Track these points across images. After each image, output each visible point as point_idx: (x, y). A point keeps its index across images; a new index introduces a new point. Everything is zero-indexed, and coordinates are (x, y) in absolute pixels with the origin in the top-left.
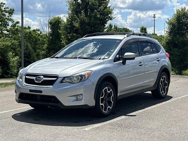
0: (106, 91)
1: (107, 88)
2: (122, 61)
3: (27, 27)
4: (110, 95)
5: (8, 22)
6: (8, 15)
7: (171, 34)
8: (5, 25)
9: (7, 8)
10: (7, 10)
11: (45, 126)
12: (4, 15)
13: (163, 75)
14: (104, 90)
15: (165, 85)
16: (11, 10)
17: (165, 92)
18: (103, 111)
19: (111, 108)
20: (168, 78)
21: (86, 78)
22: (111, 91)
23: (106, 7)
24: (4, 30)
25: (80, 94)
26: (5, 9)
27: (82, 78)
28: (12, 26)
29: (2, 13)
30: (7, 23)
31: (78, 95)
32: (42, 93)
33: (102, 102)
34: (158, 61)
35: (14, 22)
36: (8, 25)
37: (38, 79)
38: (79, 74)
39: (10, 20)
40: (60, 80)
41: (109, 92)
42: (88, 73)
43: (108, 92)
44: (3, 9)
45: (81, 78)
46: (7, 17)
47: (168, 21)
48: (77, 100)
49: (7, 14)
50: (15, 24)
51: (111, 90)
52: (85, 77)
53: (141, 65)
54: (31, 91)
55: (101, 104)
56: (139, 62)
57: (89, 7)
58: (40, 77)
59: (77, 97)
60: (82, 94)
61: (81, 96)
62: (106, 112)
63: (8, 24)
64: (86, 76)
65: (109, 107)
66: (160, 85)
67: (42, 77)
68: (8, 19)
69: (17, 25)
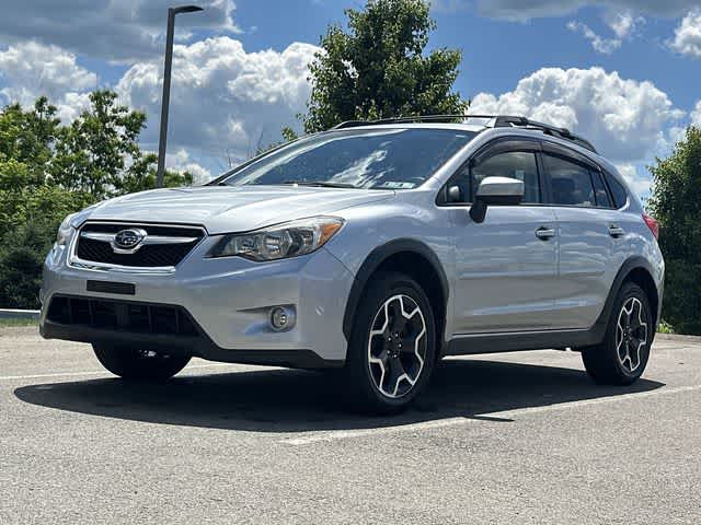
0: (394, 307)
1: (400, 297)
2: (468, 208)
3: (181, 174)
4: (411, 328)
5: (120, 154)
6: (124, 133)
7: (665, 211)
8: (112, 165)
9: (122, 110)
10: (122, 115)
11: (131, 422)
12: (110, 131)
13: (632, 293)
14: (386, 304)
15: (638, 334)
16: (133, 115)
17: (635, 362)
18: (381, 389)
19: (413, 383)
20: (648, 310)
21: (314, 243)
22: (417, 313)
23: (440, 96)
24: (105, 182)
25: (285, 306)
26: (114, 111)
27: (301, 242)
28: (132, 169)
29: (104, 127)
30: (117, 159)
31: (276, 309)
32: (134, 294)
33: (375, 354)
34: (615, 236)
35: (139, 155)
36: (121, 166)
37: (126, 239)
38: (288, 227)
39: (127, 151)
40: (208, 243)
41: (409, 317)
42: (323, 227)
43: (404, 314)
44: (109, 113)
45: (296, 243)
46: (120, 139)
47: (656, 166)
48: (271, 328)
49: (121, 130)
50: (145, 164)
51: (418, 309)
52: (311, 242)
53: (544, 238)
54: (92, 285)
55: (371, 360)
56: (540, 226)
57: (383, 89)
58: (134, 234)
59: (275, 317)
60: (291, 307)
61: (289, 314)
62: (393, 396)
63: (122, 163)
64: (318, 236)
65: (405, 376)
66: (619, 330)
67: (143, 232)
68: (122, 146)
69: (148, 166)
